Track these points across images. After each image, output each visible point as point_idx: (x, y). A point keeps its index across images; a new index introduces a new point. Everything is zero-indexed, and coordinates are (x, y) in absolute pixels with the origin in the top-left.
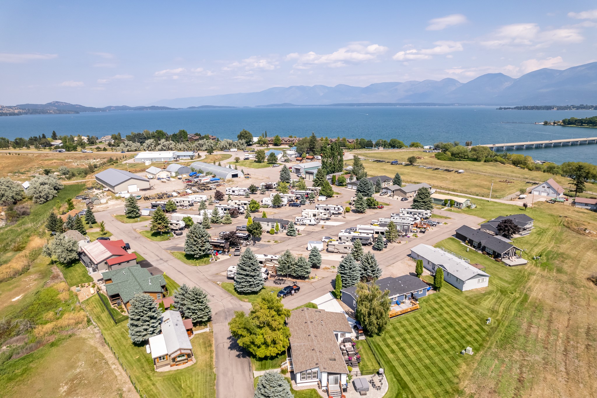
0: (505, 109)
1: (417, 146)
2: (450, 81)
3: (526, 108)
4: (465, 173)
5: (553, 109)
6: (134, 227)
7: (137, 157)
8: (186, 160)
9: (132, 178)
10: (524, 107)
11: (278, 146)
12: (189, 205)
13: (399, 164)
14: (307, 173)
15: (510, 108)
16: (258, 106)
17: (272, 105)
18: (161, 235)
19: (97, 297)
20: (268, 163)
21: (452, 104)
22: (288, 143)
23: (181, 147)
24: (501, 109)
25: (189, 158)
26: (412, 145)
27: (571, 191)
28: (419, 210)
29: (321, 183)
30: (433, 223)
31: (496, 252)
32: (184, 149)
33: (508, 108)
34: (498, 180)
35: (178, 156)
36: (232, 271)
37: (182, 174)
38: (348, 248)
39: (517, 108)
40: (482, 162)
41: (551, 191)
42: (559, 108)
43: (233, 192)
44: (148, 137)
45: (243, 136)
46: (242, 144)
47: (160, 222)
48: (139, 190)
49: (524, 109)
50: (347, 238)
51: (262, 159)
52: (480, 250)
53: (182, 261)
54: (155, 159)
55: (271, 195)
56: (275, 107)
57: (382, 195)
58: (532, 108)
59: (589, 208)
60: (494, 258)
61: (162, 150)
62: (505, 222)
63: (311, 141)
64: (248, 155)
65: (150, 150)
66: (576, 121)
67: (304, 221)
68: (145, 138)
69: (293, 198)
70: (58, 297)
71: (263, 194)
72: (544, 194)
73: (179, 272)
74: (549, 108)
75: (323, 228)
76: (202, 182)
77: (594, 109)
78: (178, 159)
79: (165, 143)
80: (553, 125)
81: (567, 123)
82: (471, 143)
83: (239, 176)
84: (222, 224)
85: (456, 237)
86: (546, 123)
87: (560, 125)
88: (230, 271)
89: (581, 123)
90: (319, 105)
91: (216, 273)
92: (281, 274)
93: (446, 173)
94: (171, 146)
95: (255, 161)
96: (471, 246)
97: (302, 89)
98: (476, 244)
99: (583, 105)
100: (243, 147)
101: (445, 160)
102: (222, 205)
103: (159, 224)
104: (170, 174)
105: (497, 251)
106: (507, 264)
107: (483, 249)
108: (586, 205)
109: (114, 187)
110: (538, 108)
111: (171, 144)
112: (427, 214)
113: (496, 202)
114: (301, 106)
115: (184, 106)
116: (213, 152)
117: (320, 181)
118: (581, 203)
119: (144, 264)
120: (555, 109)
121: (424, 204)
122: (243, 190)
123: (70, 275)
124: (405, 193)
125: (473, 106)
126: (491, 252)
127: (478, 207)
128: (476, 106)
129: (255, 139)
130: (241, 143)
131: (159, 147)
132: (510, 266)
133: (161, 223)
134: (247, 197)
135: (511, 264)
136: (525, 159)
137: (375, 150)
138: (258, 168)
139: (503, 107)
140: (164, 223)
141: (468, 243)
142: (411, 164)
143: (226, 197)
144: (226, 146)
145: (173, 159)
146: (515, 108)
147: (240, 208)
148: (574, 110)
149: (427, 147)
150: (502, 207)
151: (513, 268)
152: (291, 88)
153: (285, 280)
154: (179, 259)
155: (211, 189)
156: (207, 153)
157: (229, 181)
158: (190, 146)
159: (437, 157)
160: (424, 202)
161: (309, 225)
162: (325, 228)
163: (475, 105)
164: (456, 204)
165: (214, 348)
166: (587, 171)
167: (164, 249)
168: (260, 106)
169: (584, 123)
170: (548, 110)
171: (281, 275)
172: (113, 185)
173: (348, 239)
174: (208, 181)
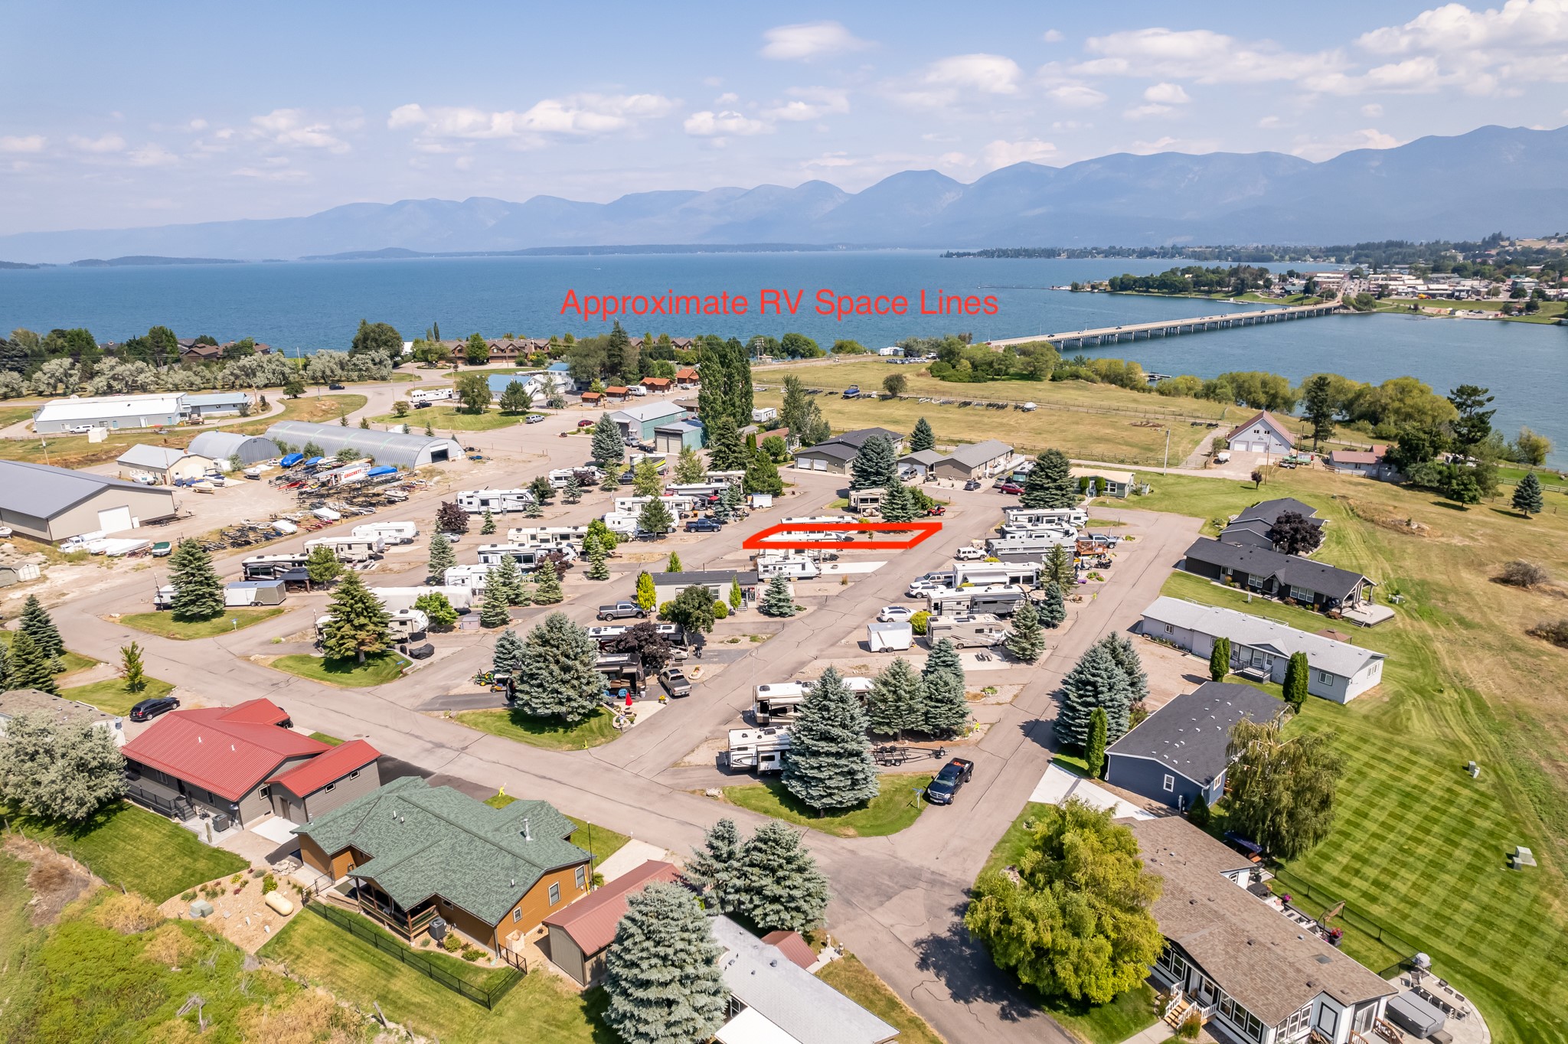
0: (959, 255)
1: (853, 351)
2: (819, 190)
3: (1003, 253)
4: (1039, 410)
5: (1059, 255)
6: (237, 649)
7: (43, 417)
8: (222, 418)
9: (111, 487)
10: (999, 250)
11: (482, 363)
12: (371, 557)
13: (864, 397)
14: (659, 433)
15: (969, 254)
16: (308, 258)
17: (352, 255)
18: (362, 664)
19: (318, 921)
20: (502, 414)
21: (832, 247)
22: (508, 354)
23: (177, 381)
24: (949, 255)
25: (236, 412)
26: (839, 349)
27: (1306, 437)
28: (1057, 511)
29: (736, 458)
30: (1109, 540)
31: (1322, 596)
32: (192, 384)
33: (964, 254)
34: (1126, 423)
35: (196, 409)
36: (746, 749)
37: (251, 462)
38: (986, 631)
39: (985, 253)
40: (1047, 382)
41: (1273, 440)
42: (1072, 254)
43: (485, 503)
44: (33, 351)
45: (376, 340)
46: (381, 362)
47: (363, 620)
48: (137, 525)
49: (999, 256)
50: (959, 603)
51: (483, 402)
52: (1273, 596)
53: (520, 741)
54: (114, 420)
55: (618, 505)
56: (362, 260)
57: (906, 478)
58: (1017, 253)
59: (1363, 472)
60: (1320, 610)
61: (110, 391)
62: (1288, 519)
63: (612, 344)
64: (422, 393)
65: (65, 395)
66: (1135, 281)
67: (784, 570)
68: (26, 355)
69: (687, 506)
70: (141, 957)
71: (573, 503)
72: (1258, 449)
73: (544, 777)
74: (1051, 253)
75: (844, 583)
76: (344, 481)
77: (1138, 257)
78: (195, 416)
79: (119, 369)
80: (1092, 292)
81: (1121, 286)
82: (970, 338)
83: (450, 455)
84: (533, 605)
85: (1187, 569)
86: (1075, 288)
87: (1105, 291)
88: (739, 749)
89: (1145, 286)
90: (490, 254)
91: (671, 761)
92: (886, 733)
93: (993, 411)
94: (141, 378)
95: (459, 410)
96: (1243, 587)
97: (434, 208)
98: (1258, 582)
99: (1114, 248)
100: (384, 372)
101: (960, 381)
102: (499, 548)
103: (361, 627)
104: (213, 467)
105: (1327, 591)
106: (1360, 623)
107: (1284, 593)
108: (1357, 466)
109: (47, 520)
110: (1029, 253)
111: (142, 371)
112: (1079, 518)
113: (1179, 476)
114: (437, 255)
115: (61, 257)
116: (304, 392)
117: (734, 452)
118: (1347, 463)
119: (391, 770)
120: (1064, 256)
121: (1058, 492)
122: (515, 497)
123: (119, 858)
124: (967, 469)
125: (881, 251)
126: (1309, 597)
127: (1156, 491)
128: (888, 251)
129: (408, 347)
130: (377, 360)
131: (100, 382)
132: (1368, 625)
133: (365, 625)
134: (534, 517)
135: (1371, 622)
136: (1130, 371)
137: (764, 363)
138: (484, 429)
139: (954, 251)
140: (376, 624)
141: (1234, 581)
142: (894, 396)
143: (475, 522)
144: (332, 372)
145: (178, 419)
146: (980, 254)
147: (565, 551)
148: (1100, 258)
149: (887, 351)
150: (1203, 485)
151: (1378, 629)
152: (402, 204)
153: (904, 750)
154: (500, 733)
155: (392, 502)
156: (285, 393)
157: (430, 473)
158: (208, 375)
159: (936, 373)
160: (1060, 488)
161: (800, 579)
162: (850, 584)
163: (883, 247)
164: (1109, 487)
165: (911, 1009)
166: (1272, 392)
167: (417, 710)
168: (314, 257)
169: (1153, 288)
170: (1049, 257)
171: (886, 737)
172: (44, 516)
173: (960, 607)
174: (361, 476)
